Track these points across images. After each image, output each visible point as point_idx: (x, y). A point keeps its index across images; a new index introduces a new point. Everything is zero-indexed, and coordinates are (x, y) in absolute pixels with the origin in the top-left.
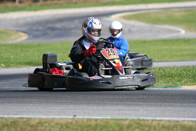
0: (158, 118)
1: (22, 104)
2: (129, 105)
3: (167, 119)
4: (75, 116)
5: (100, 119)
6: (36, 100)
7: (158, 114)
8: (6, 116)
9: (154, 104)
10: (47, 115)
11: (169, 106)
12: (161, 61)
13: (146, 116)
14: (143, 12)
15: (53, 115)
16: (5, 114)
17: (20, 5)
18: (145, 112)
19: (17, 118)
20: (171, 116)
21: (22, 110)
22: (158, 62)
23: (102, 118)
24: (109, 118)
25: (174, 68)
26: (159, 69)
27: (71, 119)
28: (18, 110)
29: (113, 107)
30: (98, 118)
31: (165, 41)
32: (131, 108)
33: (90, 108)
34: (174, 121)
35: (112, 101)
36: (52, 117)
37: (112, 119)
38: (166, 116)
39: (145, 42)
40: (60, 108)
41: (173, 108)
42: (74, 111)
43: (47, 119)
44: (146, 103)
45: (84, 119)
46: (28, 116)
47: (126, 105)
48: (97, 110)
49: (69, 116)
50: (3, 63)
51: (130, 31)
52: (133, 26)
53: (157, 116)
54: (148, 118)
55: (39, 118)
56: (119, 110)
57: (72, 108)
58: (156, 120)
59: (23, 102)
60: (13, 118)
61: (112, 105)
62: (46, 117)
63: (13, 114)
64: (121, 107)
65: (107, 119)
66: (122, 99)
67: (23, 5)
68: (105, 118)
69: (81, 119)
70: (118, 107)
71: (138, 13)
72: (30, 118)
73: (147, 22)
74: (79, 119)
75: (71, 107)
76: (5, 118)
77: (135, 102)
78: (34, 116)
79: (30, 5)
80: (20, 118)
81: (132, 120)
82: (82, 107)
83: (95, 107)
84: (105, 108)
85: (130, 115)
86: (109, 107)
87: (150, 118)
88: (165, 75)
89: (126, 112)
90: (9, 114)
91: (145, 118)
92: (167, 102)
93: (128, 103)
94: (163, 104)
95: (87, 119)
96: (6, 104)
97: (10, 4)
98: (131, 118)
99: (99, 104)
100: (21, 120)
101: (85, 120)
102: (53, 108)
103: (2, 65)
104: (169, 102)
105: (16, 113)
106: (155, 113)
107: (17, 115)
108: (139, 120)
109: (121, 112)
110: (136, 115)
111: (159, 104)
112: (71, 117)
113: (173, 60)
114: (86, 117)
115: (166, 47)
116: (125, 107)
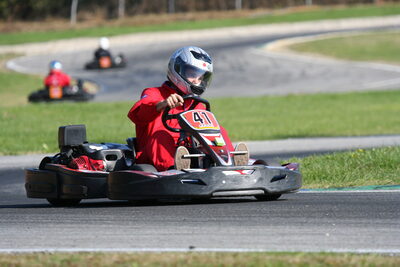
0: (361, 251)
1: (84, 226)
2: (302, 223)
3: (380, 251)
4: (191, 248)
5: (243, 253)
6: (112, 217)
7: (362, 241)
8: (51, 250)
9: (353, 221)
10: (134, 247)
11: (383, 225)
12: (368, 136)
13: (339, 246)
14: (329, 36)
15: (147, 247)
16: (51, 246)
17: (79, 27)
18: (334, 238)
19: (75, 253)
20: (387, 246)
21: (84, 237)
22: (362, 136)
23: (246, 250)
24: (261, 250)
25: (393, 149)
26: (364, 150)
27: (184, 253)
28: (77, 237)
29: (270, 229)
30: (240, 250)
31: (376, 95)
32: (306, 229)
33: (224, 230)
34: (395, 254)
35: (268, 217)
36: (144, 250)
37: (268, 253)
38: (378, 246)
39: (334, 97)
40: (162, 232)
41: (393, 230)
42: (190, 237)
43: (136, 253)
44: (338, 220)
45: (210, 252)
46: (97, 250)
47: (296, 224)
48: (237, 235)
49: (180, 247)
50: (46, 143)
51: (303, 76)
52: (310, 66)
53: (361, 246)
54: (341, 250)
55: (118, 253)
56: (283, 235)
57: (186, 232)
58: (359, 254)
59: (87, 222)
60: (67, 253)
61: (268, 224)
62: (133, 250)
63: (66, 246)
64: (287, 229)
65: (258, 253)
66: (288, 212)
67: (84, 26)
68: (253, 250)
69: (205, 252)
70: (281, 229)
71: (320, 37)
72: (100, 253)
73: (339, 56)
74: (199, 253)
75: (184, 229)
76: (50, 254)
77: (315, 217)
78: (109, 250)
79: (100, 26)
80: (81, 253)
81: (310, 253)
82: (206, 229)
83: (233, 230)
84: (253, 230)
85: (305, 244)
86: (261, 229)
87: (346, 250)
88: (375, 164)
89: (296, 238)
90: (59, 245)
91: (335, 250)
92: (380, 218)
93: (300, 220)
94: (371, 221)
95: (217, 253)
96: (51, 225)
97: (58, 24)
98: (307, 251)
99: (241, 223)
100: (83, 257)
101: (213, 255)
102: (149, 232)
103: (45, 146)
104: (385, 218)
105: (72, 243)
106: (356, 240)
107: (74, 246)
108: (323, 253)
109: (286, 238)
110: (317, 245)
111: (364, 221)
112: (185, 250)
113: (391, 132)
114: (216, 250)
115: (378, 106)
116: (295, 229)
